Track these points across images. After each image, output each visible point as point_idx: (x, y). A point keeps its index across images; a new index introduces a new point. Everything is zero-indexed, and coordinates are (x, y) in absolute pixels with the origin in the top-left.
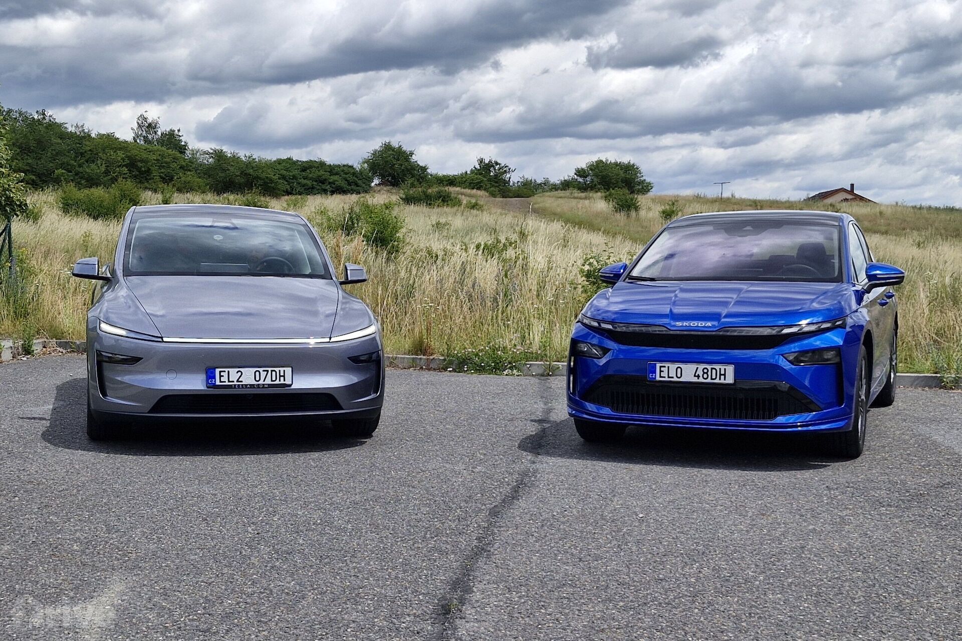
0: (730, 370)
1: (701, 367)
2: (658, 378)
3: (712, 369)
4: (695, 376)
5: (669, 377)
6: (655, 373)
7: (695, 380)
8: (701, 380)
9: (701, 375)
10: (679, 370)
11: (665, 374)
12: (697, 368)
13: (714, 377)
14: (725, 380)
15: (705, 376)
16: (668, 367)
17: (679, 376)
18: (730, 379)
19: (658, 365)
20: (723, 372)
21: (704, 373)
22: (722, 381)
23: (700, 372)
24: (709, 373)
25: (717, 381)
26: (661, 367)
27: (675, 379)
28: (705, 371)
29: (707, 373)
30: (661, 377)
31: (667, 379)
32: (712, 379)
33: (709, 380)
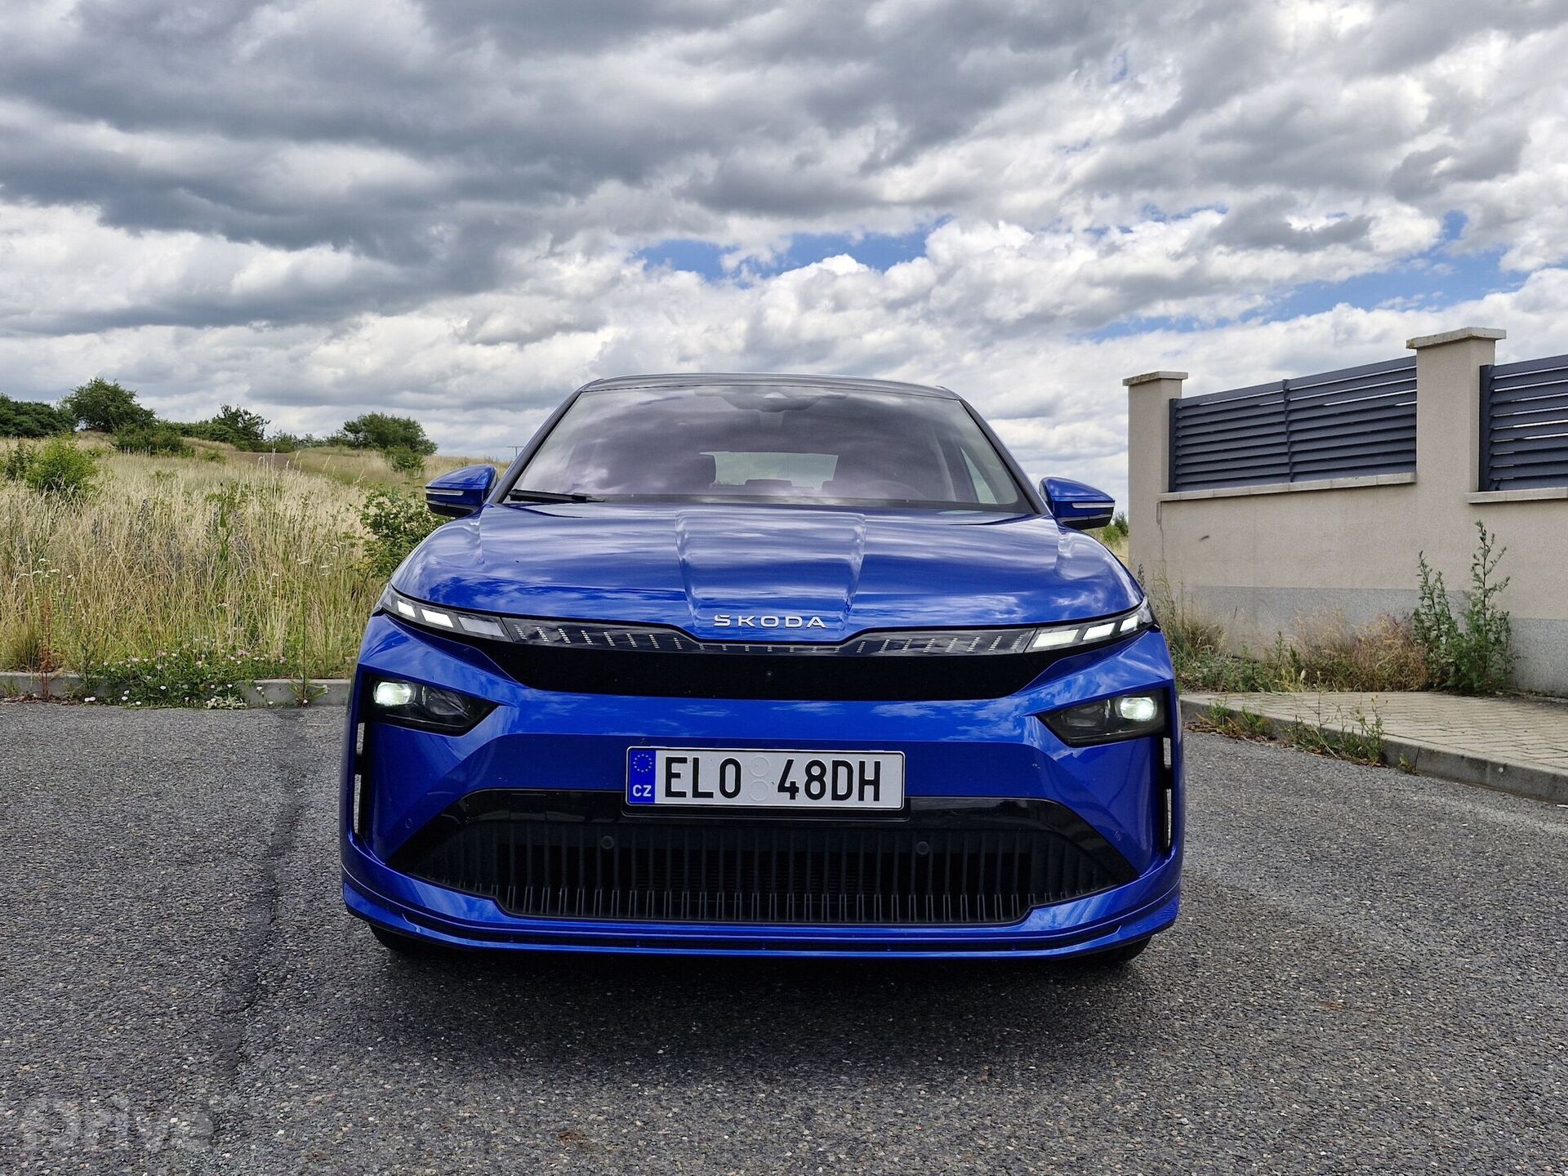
0: (893, 766)
1: (801, 759)
2: (661, 799)
3: (836, 764)
4: (781, 788)
5: (696, 794)
6: (652, 782)
7: (783, 801)
8: (802, 801)
9: (801, 785)
10: (730, 770)
11: (683, 784)
12: (790, 763)
13: (842, 791)
14: (876, 798)
15: (815, 788)
16: (696, 761)
17: (730, 788)
18: (892, 797)
19: (661, 756)
20: (869, 775)
21: (811, 778)
22: (868, 803)
23: (798, 776)
24: (828, 779)
25: (853, 803)
26: (670, 761)
27: (719, 800)
28: (816, 771)
29: (820, 778)
30: (669, 793)
31: (690, 800)
32: (835, 797)
33: (826, 802)
